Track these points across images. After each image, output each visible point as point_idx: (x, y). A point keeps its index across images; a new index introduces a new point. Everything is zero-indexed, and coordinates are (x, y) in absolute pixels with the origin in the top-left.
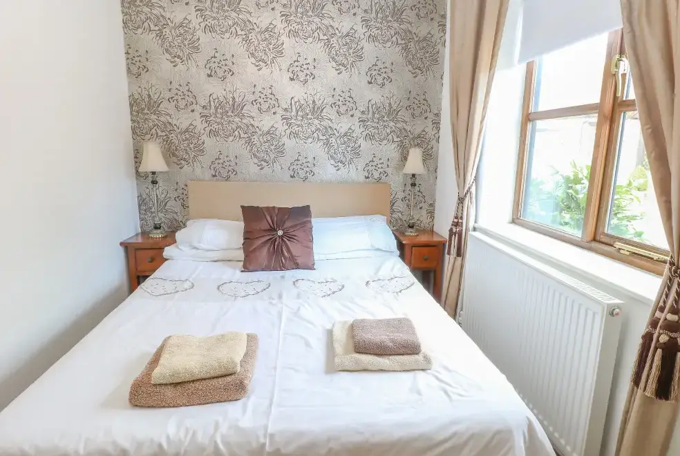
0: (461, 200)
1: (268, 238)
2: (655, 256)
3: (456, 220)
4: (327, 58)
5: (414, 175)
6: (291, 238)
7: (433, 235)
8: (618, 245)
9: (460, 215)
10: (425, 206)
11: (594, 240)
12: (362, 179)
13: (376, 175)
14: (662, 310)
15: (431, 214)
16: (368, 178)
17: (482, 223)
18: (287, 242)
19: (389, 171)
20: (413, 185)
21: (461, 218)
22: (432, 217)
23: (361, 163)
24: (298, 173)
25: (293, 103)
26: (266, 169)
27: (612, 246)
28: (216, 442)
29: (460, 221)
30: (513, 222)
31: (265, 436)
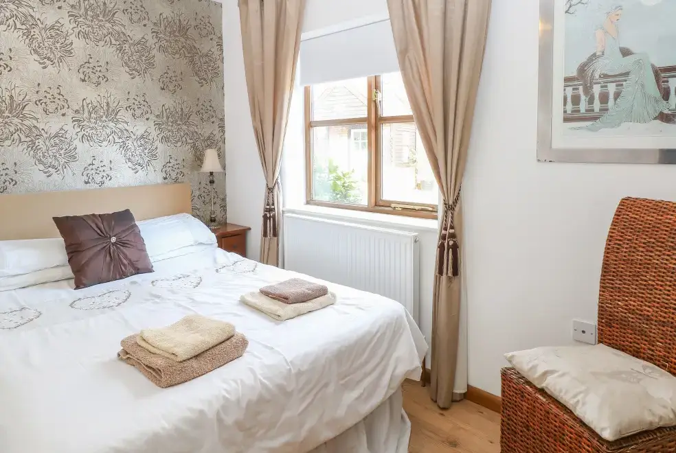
0: (270, 190)
1: (99, 248)
2: (417, 208)
3: (268, 207)
4: (120, 63)
5: (211, 173)
6: (124, 244)
7: (226, 226)
8: (393, 205)
9: (271, 202)
10: (219, 202)
11: (376, 205)
12: (160, 180)
13: (174, 175)
14: (446, 229)
15: (224, 208)
16: (165, 178)
17: (288, 207)
18: (122, 248)
19: (185, 171)
20: (212, 182)
21: (273, 204)
22: (225, 210)
23: (158, 164)
24: (93, 178)
25: (85, 104)
26: (55, 176)
27: (390, 207)
28: (260, 379)
29: (273, 207)
30: (308, 203)
31: (288, 364)
